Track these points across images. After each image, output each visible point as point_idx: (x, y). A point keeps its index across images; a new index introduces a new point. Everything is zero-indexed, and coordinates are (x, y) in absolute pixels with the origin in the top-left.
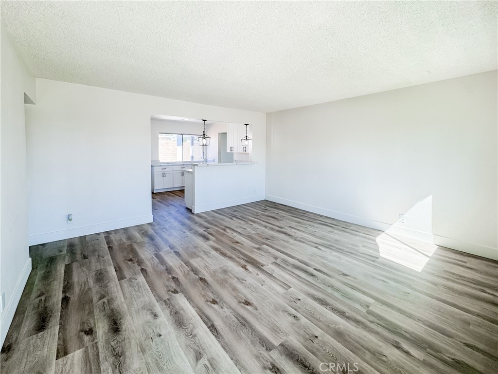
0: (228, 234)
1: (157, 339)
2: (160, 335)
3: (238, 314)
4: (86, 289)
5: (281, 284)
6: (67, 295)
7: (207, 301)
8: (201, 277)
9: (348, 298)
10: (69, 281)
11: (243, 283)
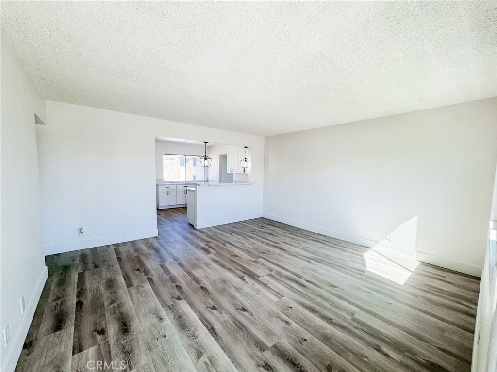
0: (228, 248)
1: (163, 339)
2: (165, 336)
3: (236, 319)
4: (98, 295)
5: (275, 293)
6: (81, 299)
7: (208, 307)
8: (202, 285)
9: (336, 307)
10: (83, 288)
11: (240, 292)
